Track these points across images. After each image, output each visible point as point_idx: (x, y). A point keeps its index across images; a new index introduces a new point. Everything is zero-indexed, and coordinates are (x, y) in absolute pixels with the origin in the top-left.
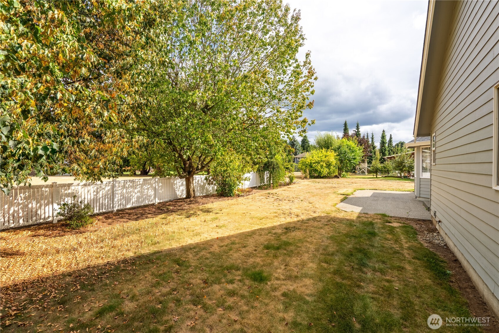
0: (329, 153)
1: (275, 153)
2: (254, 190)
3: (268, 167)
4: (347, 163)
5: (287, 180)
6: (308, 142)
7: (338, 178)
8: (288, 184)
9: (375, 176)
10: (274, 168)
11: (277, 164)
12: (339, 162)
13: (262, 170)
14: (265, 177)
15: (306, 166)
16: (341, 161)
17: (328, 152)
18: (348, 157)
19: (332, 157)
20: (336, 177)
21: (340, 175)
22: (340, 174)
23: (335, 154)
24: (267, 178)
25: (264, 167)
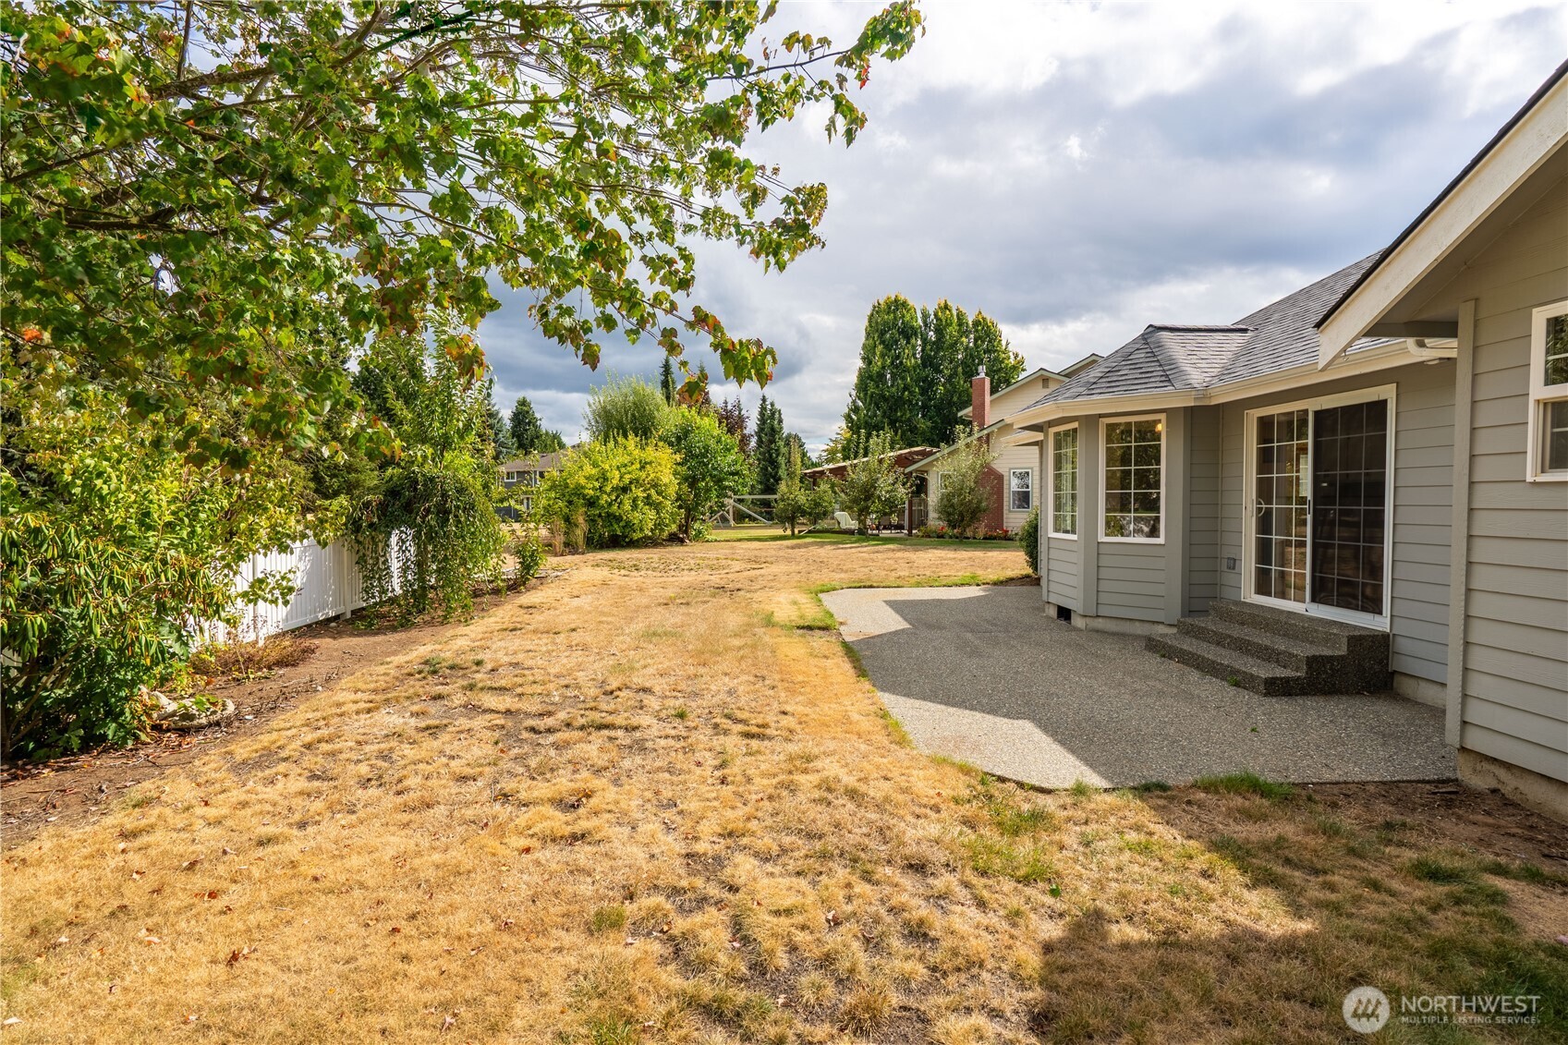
0: (650, 453)
1: (446, 436)
2: (325, 643)
3: (408, 508)
4: (708, 490)
5: (510, 566)
6: (533, 422)
7: (682, 541)
8: (516, 586)
9: (789, 532)
10: (443, 513)
11: (461, 491)
12: (685, 487)
13: (371, 525)
14: (395, 566)
15: (570, 502)
16: (692, 481)
17: (650, 449)
18: (715, 469)
19: (664, 466)
20: (675, 539)
21: (686, 532)
22: (685, 528)
23: (678, 457)
24: (405, 570)
25: (383, 507)
